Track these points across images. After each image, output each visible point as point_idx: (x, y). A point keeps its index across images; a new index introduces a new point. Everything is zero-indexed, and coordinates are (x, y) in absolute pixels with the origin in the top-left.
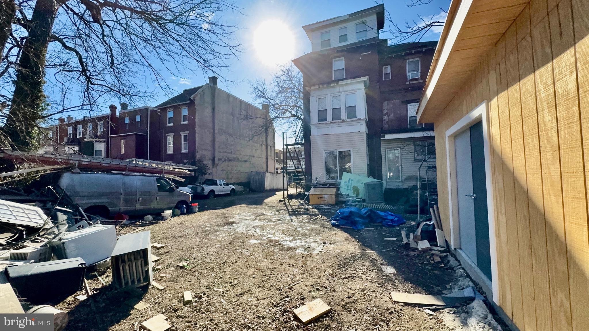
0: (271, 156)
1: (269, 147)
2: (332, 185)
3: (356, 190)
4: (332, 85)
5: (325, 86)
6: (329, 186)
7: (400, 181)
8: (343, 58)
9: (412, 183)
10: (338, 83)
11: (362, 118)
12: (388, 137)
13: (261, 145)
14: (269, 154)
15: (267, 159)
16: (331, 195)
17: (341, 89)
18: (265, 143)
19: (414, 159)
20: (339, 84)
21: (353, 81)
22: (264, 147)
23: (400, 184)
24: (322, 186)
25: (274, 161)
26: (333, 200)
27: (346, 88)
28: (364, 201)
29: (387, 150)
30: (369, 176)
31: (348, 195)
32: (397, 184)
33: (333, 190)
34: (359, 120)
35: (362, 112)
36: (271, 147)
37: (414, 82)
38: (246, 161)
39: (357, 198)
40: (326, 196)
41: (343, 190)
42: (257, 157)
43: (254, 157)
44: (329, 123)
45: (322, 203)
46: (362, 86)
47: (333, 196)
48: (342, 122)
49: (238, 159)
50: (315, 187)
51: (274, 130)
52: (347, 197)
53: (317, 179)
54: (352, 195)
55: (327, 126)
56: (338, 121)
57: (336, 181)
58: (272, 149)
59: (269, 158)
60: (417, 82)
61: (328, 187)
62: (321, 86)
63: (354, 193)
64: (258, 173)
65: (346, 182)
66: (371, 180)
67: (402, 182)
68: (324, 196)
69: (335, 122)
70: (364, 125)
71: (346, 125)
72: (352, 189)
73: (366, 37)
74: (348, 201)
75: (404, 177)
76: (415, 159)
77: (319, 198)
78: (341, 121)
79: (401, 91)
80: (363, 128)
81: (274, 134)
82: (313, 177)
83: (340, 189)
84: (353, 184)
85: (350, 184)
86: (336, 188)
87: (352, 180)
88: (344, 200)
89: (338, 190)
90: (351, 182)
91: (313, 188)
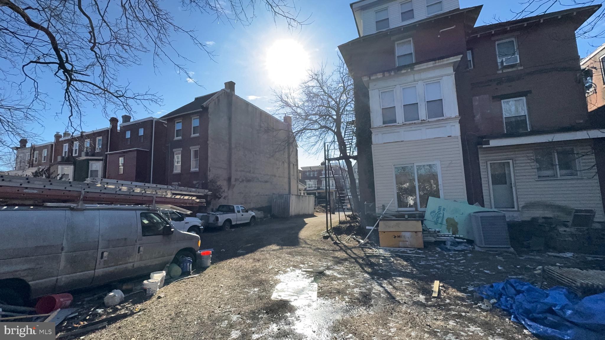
0: (294, 175)
1: (291, 166)
2: (412, 217)
3: (452, 225)
4: (403, 71)
5: (393, 73)
7: (516, 209)
8: (411, 39)
9: (539, 213)
10: (412, 69)
11: (453, 116)
13: (283, 162)
14: (292, 173)
15: (289, 178)
16: (416, 232)
17: (417, 77)
18: (287, 160)
19: (536, 177)
20: (415, 69)
21: (437, 64)
22: (286, 165)
23: (515, 214)
24: (394, 218)
25: (297, 181)
26: (419, 242)
27: (424, 75)
28: (470, 242)
29: (489, 163)
30: (471, 202)
31: (439, 232)
32: (511, 214)
33: (417, 226)
34: (450, 119)
35: (452, 109)
36: (294, 165)
37: (510, 70)
38: (266, 182)
39: (455, 238)
40: (408, 235)
41: (430, 225)
42: (279, 177)
43: (275, 176)
44: (400, 126)
45: (401, 244)
46: (450, 70)
47: (420, 234)
48: (421, 123)
49: (258, 179)
50: (385, 219)
51: (297, 146)
52: (438, 236)
53: (384, 207)
54: (446, 233)
55: (398, 129)
56: (416, 121)
57: (417, 210)
58: (295, 167)
59: (292, 177)
60: (514, 69)
61: (406, 220)
62: (387, 74)
63: (448, 229)
64: (281, 196)
65: (434, 212)
66: (476, 208)
67: (518, 211)
68: (403, 234)
69: (410, 124)
70: (458, 126)
71: (429, 127)
72: (445, 222)
74: (444, 242)
75: (522, 204)
76: (539, 177)
77: (395, 237)
78: (420, 121)
79: (490, 83)
80: (455, 130)
81: (297, 150)
82: (378, 204)
83: (425, 222)
84: (447, 216)
85: (441, 215)
86: (420, 222)
87: (444, 210)
88: (433, 239)
89: (422, 223)
90: (442, 212)
91: (381, 220)
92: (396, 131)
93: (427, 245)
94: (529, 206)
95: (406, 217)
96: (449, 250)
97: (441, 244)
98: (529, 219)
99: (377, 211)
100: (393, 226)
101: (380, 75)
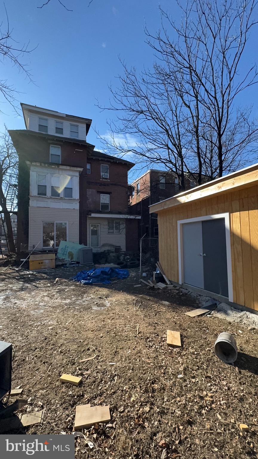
2: (50, 251)
3: (71, 255)
4: (53, 166)
5: (46, 165)
6: (48, 252)
7: (99, 247)
8: (60, 147)
9: (106, 248)
10: (58, 167)
11: (77, 199)
12: (93, 215)
16: (52, 260)
17: (60, 172)
19: (107, 232)
20: (60, 167)
21: (71, 169)
23: (99, 249)
24: (40, 253)
26: (53, 265)
27: (64, 172)
28: (78, 263)
29: (91, 224)
30: (80, 243)
31: (64, 259)
32: (97, 249)
33: (53, 256)
34: (74, 200)
35: (76, 195)
37: (105, 180)
39: (72, 261)
40: (47, 261)
41: (60, 256)
44: (48, 198)
45: (43, 267)
46: (78, 174)
47: (54, 261)
48: (60, 199)
50: (34, 253)
52: (63, 261)
53: (34, 246)
54: (67, 259)
55: (47, 200)
56: (57, 197)
57: (54, 248)
60: (107, 180)
62: (43, 165)
63: (69, 257)
65: (62, 248)
66: (82, 246)
68: (44, 261)
69: (54, 198)
70: (78, 204)
71: (64, 202)
72: (67, 254)
73: (78, 137)
74: (66, 264)
75: (101, 244)
77: (39, 263)
79: (96, 184)
80: (77, 206)
82: (30, 244)
83: (58, 254)
84: (69, 250)
85: (66, 250)
86: (55, 254)
87: (68, 247)
88: (61, 263)
89: (56, 255)
90: (66, 248)
91: (31, 254)
92: (46, 201)
93: (57, 266)
94: (104, 245)
95: (47, 251)
96: (68, 267)
97: (64, 265)
98: (103, 251)
99: (29, 249)
100: (38, 257)
101: (38, 164)
